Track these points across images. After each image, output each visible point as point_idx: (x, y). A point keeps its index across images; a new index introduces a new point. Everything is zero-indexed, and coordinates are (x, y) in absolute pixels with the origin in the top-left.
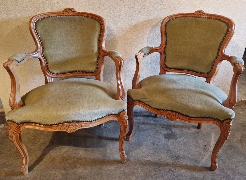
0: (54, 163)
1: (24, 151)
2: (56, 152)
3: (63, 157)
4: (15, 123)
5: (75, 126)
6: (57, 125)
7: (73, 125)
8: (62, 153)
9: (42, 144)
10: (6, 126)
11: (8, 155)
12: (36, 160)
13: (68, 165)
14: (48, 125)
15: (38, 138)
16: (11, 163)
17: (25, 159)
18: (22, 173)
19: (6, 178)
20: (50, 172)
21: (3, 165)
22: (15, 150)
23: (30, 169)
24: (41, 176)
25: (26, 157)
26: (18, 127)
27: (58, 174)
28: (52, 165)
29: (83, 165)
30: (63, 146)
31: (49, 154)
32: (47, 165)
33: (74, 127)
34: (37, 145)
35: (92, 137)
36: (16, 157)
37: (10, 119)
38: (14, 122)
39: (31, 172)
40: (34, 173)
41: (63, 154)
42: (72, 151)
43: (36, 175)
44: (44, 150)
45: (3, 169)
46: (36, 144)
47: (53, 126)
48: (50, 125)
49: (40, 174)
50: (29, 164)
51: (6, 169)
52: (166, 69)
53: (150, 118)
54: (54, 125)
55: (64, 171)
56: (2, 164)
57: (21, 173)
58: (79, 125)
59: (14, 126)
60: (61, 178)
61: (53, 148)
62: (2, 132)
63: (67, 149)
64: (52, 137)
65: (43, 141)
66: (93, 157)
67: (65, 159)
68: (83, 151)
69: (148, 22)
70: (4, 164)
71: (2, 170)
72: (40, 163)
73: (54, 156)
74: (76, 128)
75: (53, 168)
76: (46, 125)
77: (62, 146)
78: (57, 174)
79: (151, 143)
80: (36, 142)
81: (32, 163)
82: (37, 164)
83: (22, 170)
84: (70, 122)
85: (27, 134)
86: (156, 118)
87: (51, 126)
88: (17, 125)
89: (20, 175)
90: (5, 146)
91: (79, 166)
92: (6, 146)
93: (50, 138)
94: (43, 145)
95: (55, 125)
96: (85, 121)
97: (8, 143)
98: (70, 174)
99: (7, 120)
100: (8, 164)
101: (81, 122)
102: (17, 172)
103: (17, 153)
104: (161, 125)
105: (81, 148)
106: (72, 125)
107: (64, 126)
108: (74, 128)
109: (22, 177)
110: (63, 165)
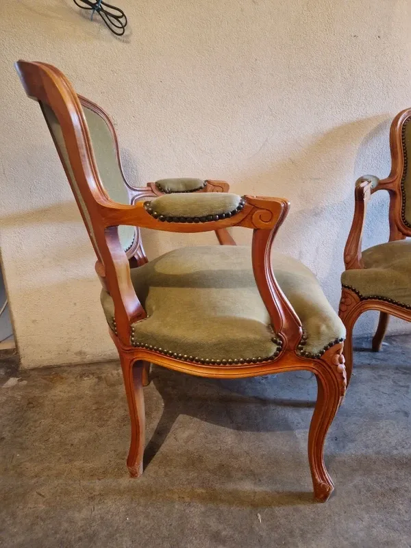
3: (188, 453)
8: (181, 442)
10: (21, 380)
13: (208, 473)
15: (109, 407)
20: (167, 495)
27: (191, 499)
34: (110, 423)
35: (244, 401)
36: (65, 456)
41: (184, 444)
45: (38, 491)
46: (107, 421)
51: (44, 491)
52: (405, 231)
53: (362, 353)
55: (203, 491)
56: (32, 477)
62: (15, 395)
65: (121, 412)
66: (265, 451)
67: (194, 459)
68: (233, 436)
69: (358, 125)
70: (37, 475)
71: (35, 493)
78: (187, 499)
79: (399, 412)
80: (106, 418)
85: (79, 398)
86: (378, 355)
89: (88, 505)
90: (30, 429)
91: (239, 475)
92: (33, 428)
97: (35, 421)
102: (79, 498)
104: (397, 368)
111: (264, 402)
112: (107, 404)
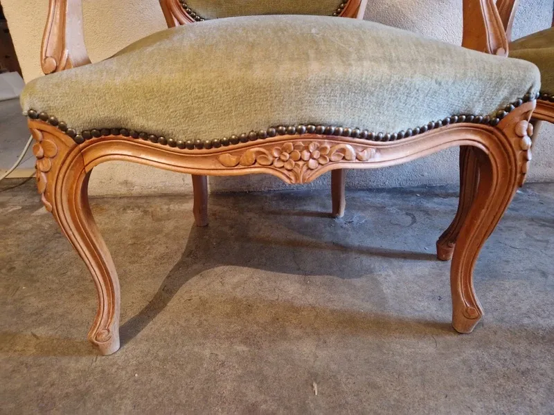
0: (204, 317)
1: (104, 263)
2: (207, 282)
3: (234, 301)
4: (63, 128)
5: (316, 154)
6: (241, 144)
7: (311, 148)
8: (228, 287)
9: (162, 257)
11: (54, 286)
12: (145, 304)
13: (255, 327)
14: (200, 146)
15: (149, 243)
16: (60, 311)
17: (108, 295)
18: (95, 346)
19: (42, 360)
20: (196, 350)
21: (34, 318)
22: (76, 272)
23: (126, 335)
24: (164, 361)
25: (113, 289)
26: (76, 150)
27: (227, 357)
28: (200, 325)
29: (309, 330)
30: (228, 267)
31: (185, 287)
32: (182, 322)
33: (311, 157)
34: (144, 260)
35: (317, 246)
36: (79, 292)
37: (40, 108)
38: (54, 123)
39: (129, 345)
40: (138, 346)
41: (231, 290)
42: (261, 284)
43: (149, 358)
44: (169, 277)
45: (34, 331)
46: (142, 257)
47: (223, 148)
48: (212, 145)
49: (161, 354)
50: (122, 316)
51: (41, 331)
54: (226, 143)
55: (245, 349)
56: (32, 314)
57: (95, 348)
58: (338, 147)
59: (59, 145)
60: (240, 372)
61: (197, 272)
62: (43, 224)
63: (245, 276)
64: (189, 242)
65: (162, 250)
66: (337, 306)
67: (242, 308)
68: (298, 285)
70: (38, 313)
71: (30, 333)
72: (159, 316)
73: (204, 294)
74: (322, 161)
75: (205, 336)
76: (191, 147)
77: (226, 268)
78: (222, 357)
79: (533, 270)
80: (141, 254)
81: (131, 315)
82: (150, 318)
83: (98, 334)
84: (300, 132)
85: (115, 231)
87: (214, 149)
88: (71, 142)
89: (90, 353)
90: (48, 260)
91: (298, 332)
92: (51, 260)
93: (184, 243)
94: (165, 260)
95: (231, 146)
96: (362, 136)
97: (57, 252)
98: (271, 358)
99: (25, 112)
100: (52, 314)
101: (345, 134)
102: (82, 342)
103: (84, 280)
104: (532, 220)
105: (290, 275)
106: (307, 148)
107: (269, 148)
108: (312, 163)
109: (99, 361)
110: (239, 328)
111: (345, 248)
112: (147, 240)
